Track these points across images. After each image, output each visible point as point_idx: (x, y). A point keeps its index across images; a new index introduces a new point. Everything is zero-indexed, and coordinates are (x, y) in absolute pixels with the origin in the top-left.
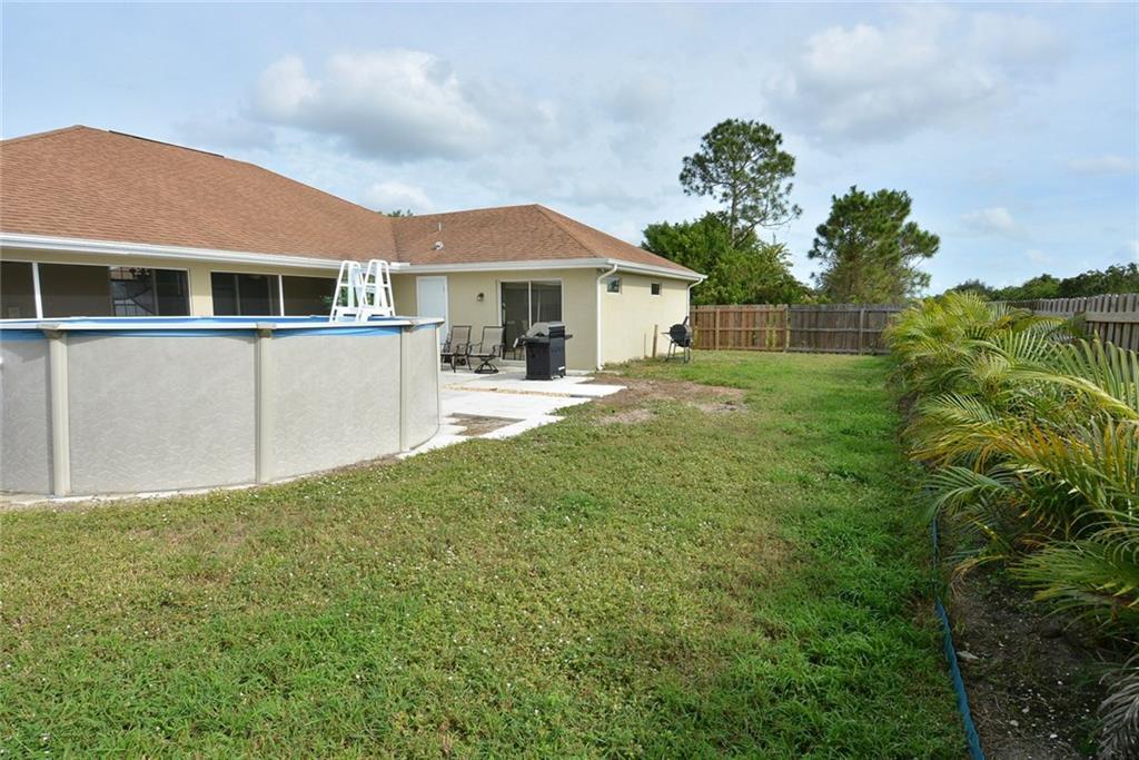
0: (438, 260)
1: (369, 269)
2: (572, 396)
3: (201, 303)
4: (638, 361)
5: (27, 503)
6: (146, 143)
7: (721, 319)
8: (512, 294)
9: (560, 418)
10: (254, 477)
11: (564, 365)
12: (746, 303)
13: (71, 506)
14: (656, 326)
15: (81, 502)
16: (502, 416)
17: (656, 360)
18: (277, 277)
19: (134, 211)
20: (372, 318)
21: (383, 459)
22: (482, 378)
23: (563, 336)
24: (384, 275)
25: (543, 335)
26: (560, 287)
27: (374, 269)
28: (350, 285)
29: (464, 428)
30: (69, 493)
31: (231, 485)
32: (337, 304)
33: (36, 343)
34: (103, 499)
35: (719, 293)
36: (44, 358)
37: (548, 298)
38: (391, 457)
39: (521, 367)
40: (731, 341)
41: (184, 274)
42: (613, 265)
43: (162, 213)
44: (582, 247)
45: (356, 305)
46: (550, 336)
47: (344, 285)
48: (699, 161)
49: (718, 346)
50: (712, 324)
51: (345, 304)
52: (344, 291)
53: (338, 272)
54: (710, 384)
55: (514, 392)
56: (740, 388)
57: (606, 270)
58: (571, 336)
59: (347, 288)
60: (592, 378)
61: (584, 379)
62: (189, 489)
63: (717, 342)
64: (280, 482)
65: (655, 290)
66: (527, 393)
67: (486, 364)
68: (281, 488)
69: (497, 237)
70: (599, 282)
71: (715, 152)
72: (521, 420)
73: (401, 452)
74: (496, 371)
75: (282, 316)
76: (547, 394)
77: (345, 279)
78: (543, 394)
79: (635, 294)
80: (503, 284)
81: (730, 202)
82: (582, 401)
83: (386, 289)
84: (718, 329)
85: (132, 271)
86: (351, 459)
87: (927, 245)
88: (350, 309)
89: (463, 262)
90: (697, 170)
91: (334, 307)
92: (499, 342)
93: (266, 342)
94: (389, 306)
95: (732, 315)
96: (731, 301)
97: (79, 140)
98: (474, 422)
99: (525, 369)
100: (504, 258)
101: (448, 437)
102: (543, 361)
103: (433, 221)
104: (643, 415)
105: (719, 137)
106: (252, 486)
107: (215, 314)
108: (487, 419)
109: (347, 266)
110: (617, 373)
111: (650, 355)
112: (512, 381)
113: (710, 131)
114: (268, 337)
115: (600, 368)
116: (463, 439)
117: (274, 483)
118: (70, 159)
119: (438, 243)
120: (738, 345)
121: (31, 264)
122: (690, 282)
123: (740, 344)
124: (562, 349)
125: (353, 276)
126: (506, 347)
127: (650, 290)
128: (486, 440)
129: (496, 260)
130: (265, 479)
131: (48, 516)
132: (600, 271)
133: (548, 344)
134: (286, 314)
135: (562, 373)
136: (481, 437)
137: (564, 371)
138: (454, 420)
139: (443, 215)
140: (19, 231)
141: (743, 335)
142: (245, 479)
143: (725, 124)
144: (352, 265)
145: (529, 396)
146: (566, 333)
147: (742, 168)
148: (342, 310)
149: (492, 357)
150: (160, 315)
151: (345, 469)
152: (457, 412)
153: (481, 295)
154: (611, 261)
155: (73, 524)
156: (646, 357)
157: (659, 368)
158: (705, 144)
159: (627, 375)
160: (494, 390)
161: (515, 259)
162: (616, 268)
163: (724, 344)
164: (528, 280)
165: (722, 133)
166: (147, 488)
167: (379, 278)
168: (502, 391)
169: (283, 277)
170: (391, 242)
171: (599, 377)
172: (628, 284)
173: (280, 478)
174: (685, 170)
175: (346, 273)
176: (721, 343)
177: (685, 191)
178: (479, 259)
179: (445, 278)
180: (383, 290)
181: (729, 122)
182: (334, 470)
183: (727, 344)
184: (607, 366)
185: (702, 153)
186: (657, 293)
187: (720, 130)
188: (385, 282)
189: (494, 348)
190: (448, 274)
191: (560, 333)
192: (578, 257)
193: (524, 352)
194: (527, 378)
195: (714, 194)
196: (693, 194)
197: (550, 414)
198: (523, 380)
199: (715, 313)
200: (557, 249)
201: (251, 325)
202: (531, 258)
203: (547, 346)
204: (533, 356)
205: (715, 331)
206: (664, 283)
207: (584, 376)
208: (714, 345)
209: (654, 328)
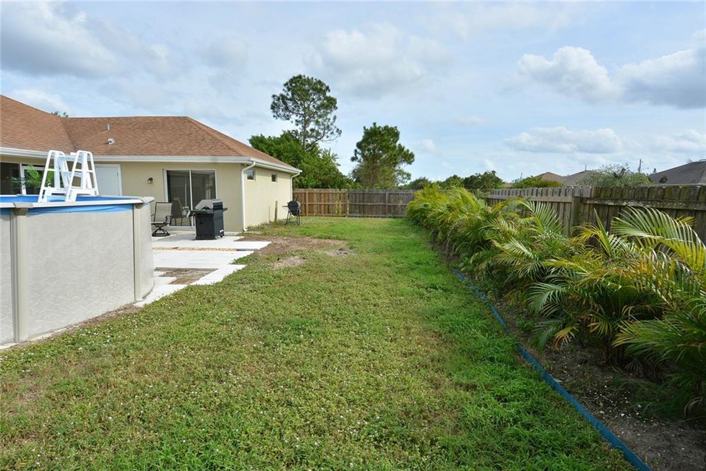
0: (111, 152)
1: (77, 158)
2: (238, 250)
4: (266, 224)
7: (309, 197)
8: (175, 179)
9: (241, 267)
10: (13, 336)
11: (223, 229)
12: (316, 188)
14: (277, 202)
16: (198, 267)
17: (277, 223)
20: (79, 198)
21: (125, 308)
23: (222, 209)
24: (89, 163)
25: (208, 208)
26: (214, 174)
27: (81, 157)
28: (56, 170)
29: (174, 278)
32: (46, 186)
35: (300, 180)
37: (204, 182)
38: (130, 306)
40: (315, 210)
42: (252, 162)
44: (230, 149)
45: (62, 185)
46: (214, 209)
47: (51, 170)
48: (283, 97)
50: (303, 200)
51: (53, 186)
52: (51, 175)
53: (46, 160)
54: (322, 238)
55: (193, 249)
56: (340, 240)
57: (248, 165)
58: (226, 209)
59: (53, 173)
60: (243, 237)
61: (238, 238)
63: (307, 211)
64: (40, 338)
65: (274, 179)
66: (203, 249)
67: (160, 229)
68: (48, 343)
69: (160, 138)
70: (242, 173)
71: (293, 94)
72: (214, 270)
73: (136, 302)
74: (168, 234)
76: (219, 249)
77: (52, 166)
78: (216, 250)
79: (263, 180)
80: (168, 172)
81: (300, 126)
82: (249, 253)
83: (91, 174)
84: (307, 203)
86: (98, 312)
87: (409, 158)
88: (57, 189)
89: (135, 155)
90: (280, 105)
91: (43, 187)
92: (169, 214)
93: (22, 220)
94: (93, 187)
95: (315, 195)
98: (177, 273)
99: (195, 232)
100: (170, 153)
101: (166, 288)
102: (208, 227)
103: (99, 122)
104: (297, 261)
105: (294, 85)
106: (14, 344)
108: (186, 270)
109: (53, 153)
110: (258, 233)
111: (273, 220)
112: (186, 241)
113: (288, 81)
115: (245, 230)
116: (181, 287)
119: (110, 140)
120: (319, 213)
122: (291, 174)
123: (321, 212)
124: (222, 217)
125: (58, 163)
126: (176, 214)
127: (271, 178)
128: (198, 287)
129: (163, 154)
130: (24, 337)
132: (243, 165)
133: (213, 215)
135: (222, 235)
136: (194, 284)
137: (223, 232)
138: (162, 273)
139: (110, 118)
141: (322, 206)
143: (297, 78)
144: (57, 154)
145: (207, 251)
146: (224, 207)
147: (309, 105)
148: (50, 190)
149: (165, 224)
151: (95, 320)
152: (159, 266)
153: (151, 179)
154: (252, 159)
156: (270, 222)
157: (282, 229)
158: (286, 89)
159: (265, 234)
160: (176, 248)
161: (178, 154)
162: (254, 164)
163: (311, 212)
164: (190, 169)
165: (295, 83)
167: (85, 165)
168: (184, 249)
170: (65, 136)
171: (248, 235)
172: (259, 175)
173: (38, 335)
174: (274, 103)
175: (52, 161)
176: (309, 212)
177: (274, 116)
178: (149, 153)
179: (119, 166)
180: (89, 176)
181: (300, 77)
182: (86, 323)
183: (313, 212)
184: (249, 228)
185: (285, 94)
186: (275, 181)
187: (294, 81)
188: (90, 168)
189: (166, 218)
190: (123, 164)
191: (219, 207)
192: (228, 155)
193: (193, 220)
194: (197, 239)
195: (291, 119)
196: (279, 119)
197: (232, 264)
198: (194, 240)
199: (305, 193)
200: (210, 149)
201: (9, 205)
202: (192, 155)
203: (211, 216)
204: (201, 223)
205: (305, 205)
206: (278, 175)
207: (237, 235)
208: (305, 212)
209: (275, 202)
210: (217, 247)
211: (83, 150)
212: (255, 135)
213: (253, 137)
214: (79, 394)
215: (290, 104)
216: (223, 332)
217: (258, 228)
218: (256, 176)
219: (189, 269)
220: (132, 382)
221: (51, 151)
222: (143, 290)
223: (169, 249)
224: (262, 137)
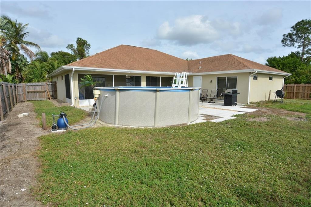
0: (200, 71)
1: (182, 75)
2: (239, 111)
3: (144, 83)
4: (263, 102)
5: (110, 126)
6: (134, 47)
7: (296, 89)
8: (221, 81)
10: (153, 125)
11: (236, 102)
12: (307, 83)
13: (118, 127)
14: (270, 91)
15: (120, 127)
17: (269, 101)
18: (160, 77)
19: (132, 63)
21: (183, 124)
22: (210, 104)
24: (186, 76)
25: (230, 93)
26: (237, 78)
27: (183, 75)
28: (177, 79)
29: (205, 118)
30: (118, 125)
31: (148, 127)
33: (114, 92)
34: (124, 126)
35: (296, 79)
36: (115, 95)
37: (232, 82)
38: (186, 124)
40: (300, 96)
41: (140, 77)
42: (255, 71)
43: (137, 63)
44: (245, 66)
45: (178, 84)
46: (232, 93)
47: (176, 79)
48: (290, 35)
49: (294, 98)
50: (292, 90)
52: (175, 80)
53: (174, 75)
54: (291, 111)
55: (220, 109)
56: (304, 113)
57: (253, 73)
58: (239, 93)
59: (176, 80)
60: (246, 106)
61: (243, 106)
62: (140, 126)
63: (294, 96)
64: (159, 127)
65: (271, 79)
66: (224, 109)
67: (212, 100)
68: (159, 129)
69: (217, 65)
70: (250, 76)
71: (297, 32)
72: (222, 117)
73: (188, 123)
74: (215, 103)
75: (160, 87)
76: (231, 110)
77: (176, 78)
78: (229, 110)
79: (263, 80)
80: (218, 78)
81: (302, 48)
82: (242, 113)
83: (186, 80)
84: (295, 92)
85: (130, 76)
86: (176, 123)
89: (207, 72)
90: (288, 39)
91: (173, 84)
92: (216, 94)
93: (158, 93)
94: (186, 84)
95: (301, 87)
96: (301, 82)
97: (122, 48)
98: (208, 117)
99: (223, 103)
100: (219, 70)
101: (201, 120)
102: (230, 100)
103: (198, 61)
104: (265, 119)
105: (298, 26)
106: (153, 127)
107: (146, 86)
108: (212, 116)
109: (176, 74)
110: (255, 105)
112: (219, 106)
113: (294, 25)
114: (158, 92)
115: (249, 103)
116: (205, 121)
117: (158, 127)
118: (120, 52)
119: (200, 67)
120: (303, 98)
121: (112, 75)
122: (284, 76)
123: (304, 97)
124: (236, 97)
125: (178, 76)
126: (218, 96)
127: (269, 79)
128: (212, 122)
129: (216, 71)
130: (156, 126)
131: (114, 129)
132: (250, 73)
133: (232, 95)
134: (161, 86)
135: (236, 104)
136: (210, 121)
138: (202, 116)
139: (202, 59)
140: (111, 68)
141: (306, 94)
142: (152, 125)
143: (301, 22)
144: (178, 74)
146: (238, 92)
147: (308, 36)
148: (175, 85)
149: (214, 98)
150: (135, 86)
151: (174, 126)
152: (203, 113)
153: (211, 81)
155: (119, 131)
156: (266, 101)
157: (270, 104)
158: (292, 29)
159: (258, 106)
160: (214, 108)
161: (222, 70)
162: (256, 72)
163: (297, 97)
164: (226, 76)
166: (132, 125)
167: (184, 77)
168: (216, 108)
170: (187, 67)
171: (248, 106)
172: (260, 77)
173: (159, 126)
174: (284, 39)
175: (176, 76)
176: (296, 97)
177: (283, 46)
178: (212, 71)
179: (201, 76)
180: (185, 80)
181: (303, 21)
182: (171, 126)
183: (298, 97)
184: (251, 103)
185: (291, 32)
186: (271, 80)
187: (298, 24)
188: (186, 78)
189: (214, 96)
191: (236, 92)
192: (243, 69)
193: (224, 97)
194: (224, 105)
195: (295, 46)
196: (286, 47)
197: (232, 116)
198: (223, 106)
199: (294, 86)
200: (236, 67)
202: (228, 70)
204: (226, 99)
205: (294, 93)
206: (274, 76)
207: (243, 105)
208: (293, 97)
209: (269, 91)
214: (159, 142)
215: (295, 37)
216: (207, 138)
217: (256, 103)
218: (258, 78)
219: (213, 116)
220: (172, 144)
222: (191, 120)
223: (211, 108)
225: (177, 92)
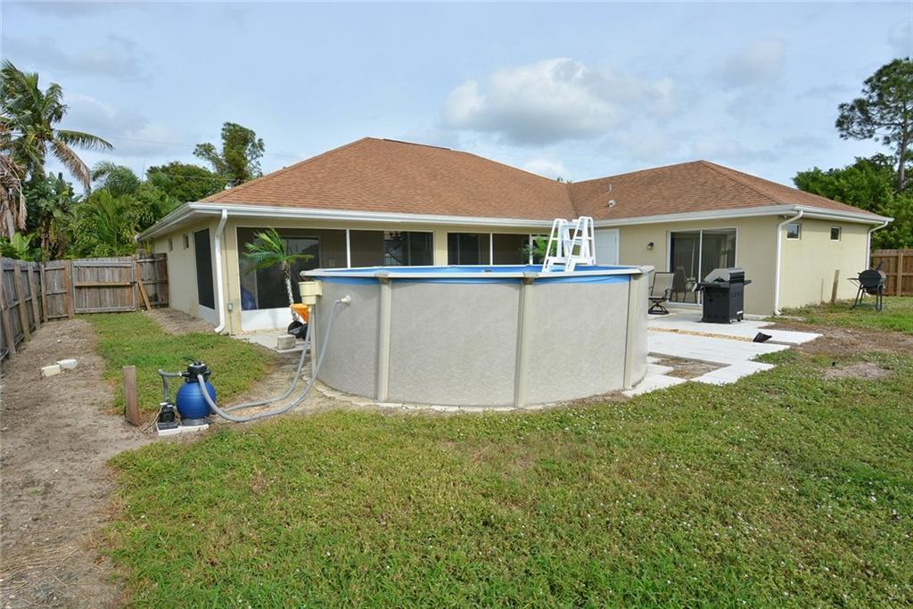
0: (612, 215)
1: (578, 225)
4: (815, 307)
5: (362, 404)
6: (404, 145)
7: (905, 265)
8: (681, 243)
9: (767, 367)
10: (511, 400)
11: (742, 310)
13: (391, 411)
14: (837, 272)
15: (396, 408)
16: (703, 359)
17: (835, 306)
18: (489, 235)
19: (403, 191)
20: (578, 267)
21: (613, 395)
22: (656, 318)
23: (743, 281)
24: (589, 229)
25: (722, 280)
26: (735, 232)
27: (581, 225)
28: (559, 239)
29: (670, 369)
30: (393, 398)
31: (496, 406)
32: (549, 255)
33: (373, 286)
34: (411, 407)
36: (376, 299)
37: (719, 244)
38: (619, 393)
39: (699, 310)
41: (431, 234)
42: (798, 211)
43: (418, 191)
44: (761, 195)
45: (563, 255)
46: (731, 282)
47: (555, 239)
48: (861, 105)
49: (899, 292)
50: (893, 269)
51: (555, 255)
52: (555, 243)
53: (551, 229)
55: (697, 334)
57: (790, 217)
58: (750, 282)
60: (773, 323)
61: (765, 324)
62: (466, 406)
63: (900, 288)
64: (533, 408)
65: (835, 235)
66: (711, 335)
67: (658, 305)
68: (540, 414)
69: (666, 193)
70: (780, 226)
71: (881, 94)
72: (725, 366)
73: (625, 389)
74: (667, 312)
76: (735, 338)
77: (556, 236)
78: (730, 337)
79: (815, 239)
80: (673, 234)
83: (590, 241)
84: (900, 273)
86: (585, 393)
88: (558, 259)
89: (636, 216)
90: (854, 118)
91: (547, 257)
92: (670, 286)
93: (529, 288)
94: (591, 255)
97: (367, 147)
98: (676, 363)
99: (701, 312)
100: (677, 211)
101: (659, 380)
102: (722, 305)
103: (602, 184)
104: (873, 371)
105: (884, 79)
108: (687, 360)
109: (558, 222)
110: (800, 319)
111: (827, 299)
112: (691, 323)
113: (873, 75)
115: (778, 313)
116: (678, 381)
117: (529, 408)
118: (364, 159)
119: (611, 202)
121: (345, 231)
122: (872, 226)
124: (741, 294)
125: (562, 231)
126: (678, 289)
127: (830, 234)
128: (701, 385)
129: (668, 212)
130: (522, 404)
131: (378, 418)
132: (782, 217)
133: (728, 289)
135: (740, 318)
136: (695, 380)
137: (741, 315)
138: (656, 360)
139: (611, 178)
140: (342, 209)
142: (506, 402)
143: (891, 65)
144: (561, 223)
145: (716, 338)
146: (745, 279)
148: (552, 260)
149: (664, 299)
151: (582, 401)
152: (653, 351)
153: (651, 244)
154: (798, 207)
155: (399, 431)
156: (823, 303)
158: (867, 88)
159: (813, 322)
160: (675, 331)
161: (686, 211)
162: (802, 213)
163: (907, 290)
164: (701, 229)
165: (887, 75)
166: (437, 402)
167: (585, 232)
168: (685, 332)
169: (494, 235)
170: (569, 203)
171: (785, 320)
173: (532, 405)
174: (842, 116)
175: (556, 230)
176: (903, 290)
177: (842, 136)
178: (652, 212)
179: (617, 231)
180: (588, 243)
181: (896, 63)
184: (784, 311)
185: (864, 97)
186: (837, 238)
187: (884, 72)
188: (590, 235)
189: (666, 291)
190: (621, 228)
191: (739, 279)
192: (758, 205)
193: (700, 295)
194: (704, 320)
195: (875, 136)
196: (851, 139)
197: (753, 360)
198: (699, 322)
199: (897, 257)
200: (732, 199)
201: (519, 274)
202: (705, 210)
203: (726, 291)
204: (711, 301)
205: (896, 277)
206: (844, 227)
207: (763, 320)
208: (895, 290)
209: (834, 272)
210: (731, 335)
211: (585, 216)
212: (804, 170)
213: (801, 175)
214: (562, 476)
215: (875, 113)
217: (800, 312)
218: (803, 233)
219: (691, 360)
220: (614, 482)
221: (556, 220)
222: (634, 377)
223: (667, 331)
224: (817, 172)
225: (591, 285)
